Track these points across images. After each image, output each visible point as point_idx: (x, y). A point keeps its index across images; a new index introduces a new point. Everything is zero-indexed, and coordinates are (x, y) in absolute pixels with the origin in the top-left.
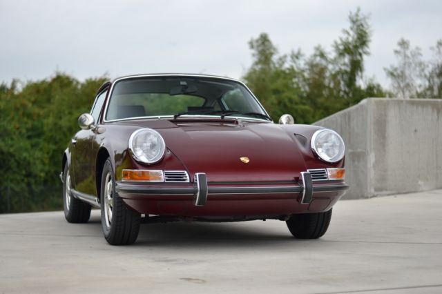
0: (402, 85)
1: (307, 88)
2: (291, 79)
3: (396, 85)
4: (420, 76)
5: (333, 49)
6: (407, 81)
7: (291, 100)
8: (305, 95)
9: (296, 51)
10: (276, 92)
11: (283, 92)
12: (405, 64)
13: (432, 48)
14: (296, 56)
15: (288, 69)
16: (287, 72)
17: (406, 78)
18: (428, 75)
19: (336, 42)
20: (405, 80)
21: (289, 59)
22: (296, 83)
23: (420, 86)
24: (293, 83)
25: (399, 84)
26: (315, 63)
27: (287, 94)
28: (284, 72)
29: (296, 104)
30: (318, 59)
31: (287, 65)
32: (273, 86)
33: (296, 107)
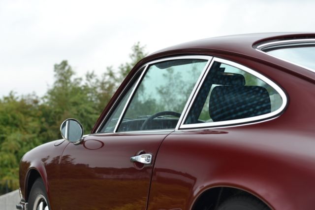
0: (168, 100)
1: (99, 101)
2: (86, 94)
3: (163, 100)
4: (180, 93)
5: (120, 70)
6: (171, 97)
7: (86, 111)
8: (97, 106)
9: (90, 72)
10: (75, 104)
11: (81, 104)
12: (170, 84)
13: (189, 72)
14: (90, 76)
15: (84, 86)
16: (83, 88)
17: (170, 94)
18: (186, 91)
19: (122, 65)
20: (170, 96)
21: (84, 78)
22: (89, 97)
23: (180, 100)
24: (88, 98)
25: (165, 99)
26: (105, 81)
27: (83, 106)
28: (80, 88)
29: (91, 113)
30: (108, 77)
31: (83, 83)
32: (72, 100)
33: (91, 116)
